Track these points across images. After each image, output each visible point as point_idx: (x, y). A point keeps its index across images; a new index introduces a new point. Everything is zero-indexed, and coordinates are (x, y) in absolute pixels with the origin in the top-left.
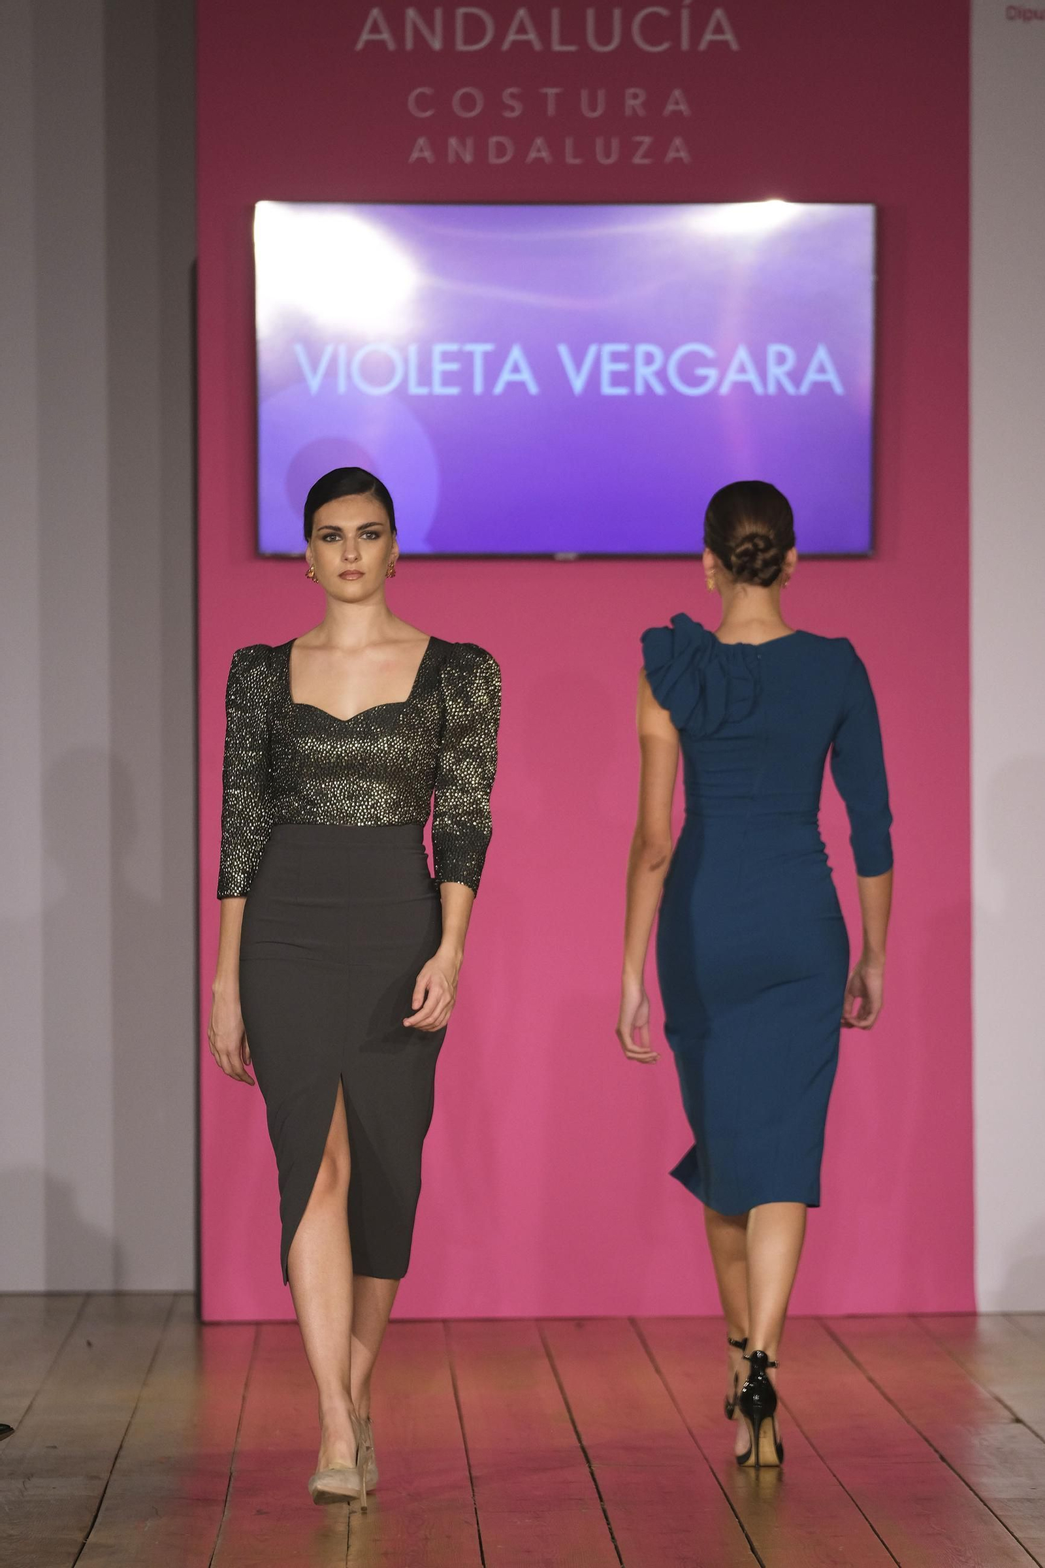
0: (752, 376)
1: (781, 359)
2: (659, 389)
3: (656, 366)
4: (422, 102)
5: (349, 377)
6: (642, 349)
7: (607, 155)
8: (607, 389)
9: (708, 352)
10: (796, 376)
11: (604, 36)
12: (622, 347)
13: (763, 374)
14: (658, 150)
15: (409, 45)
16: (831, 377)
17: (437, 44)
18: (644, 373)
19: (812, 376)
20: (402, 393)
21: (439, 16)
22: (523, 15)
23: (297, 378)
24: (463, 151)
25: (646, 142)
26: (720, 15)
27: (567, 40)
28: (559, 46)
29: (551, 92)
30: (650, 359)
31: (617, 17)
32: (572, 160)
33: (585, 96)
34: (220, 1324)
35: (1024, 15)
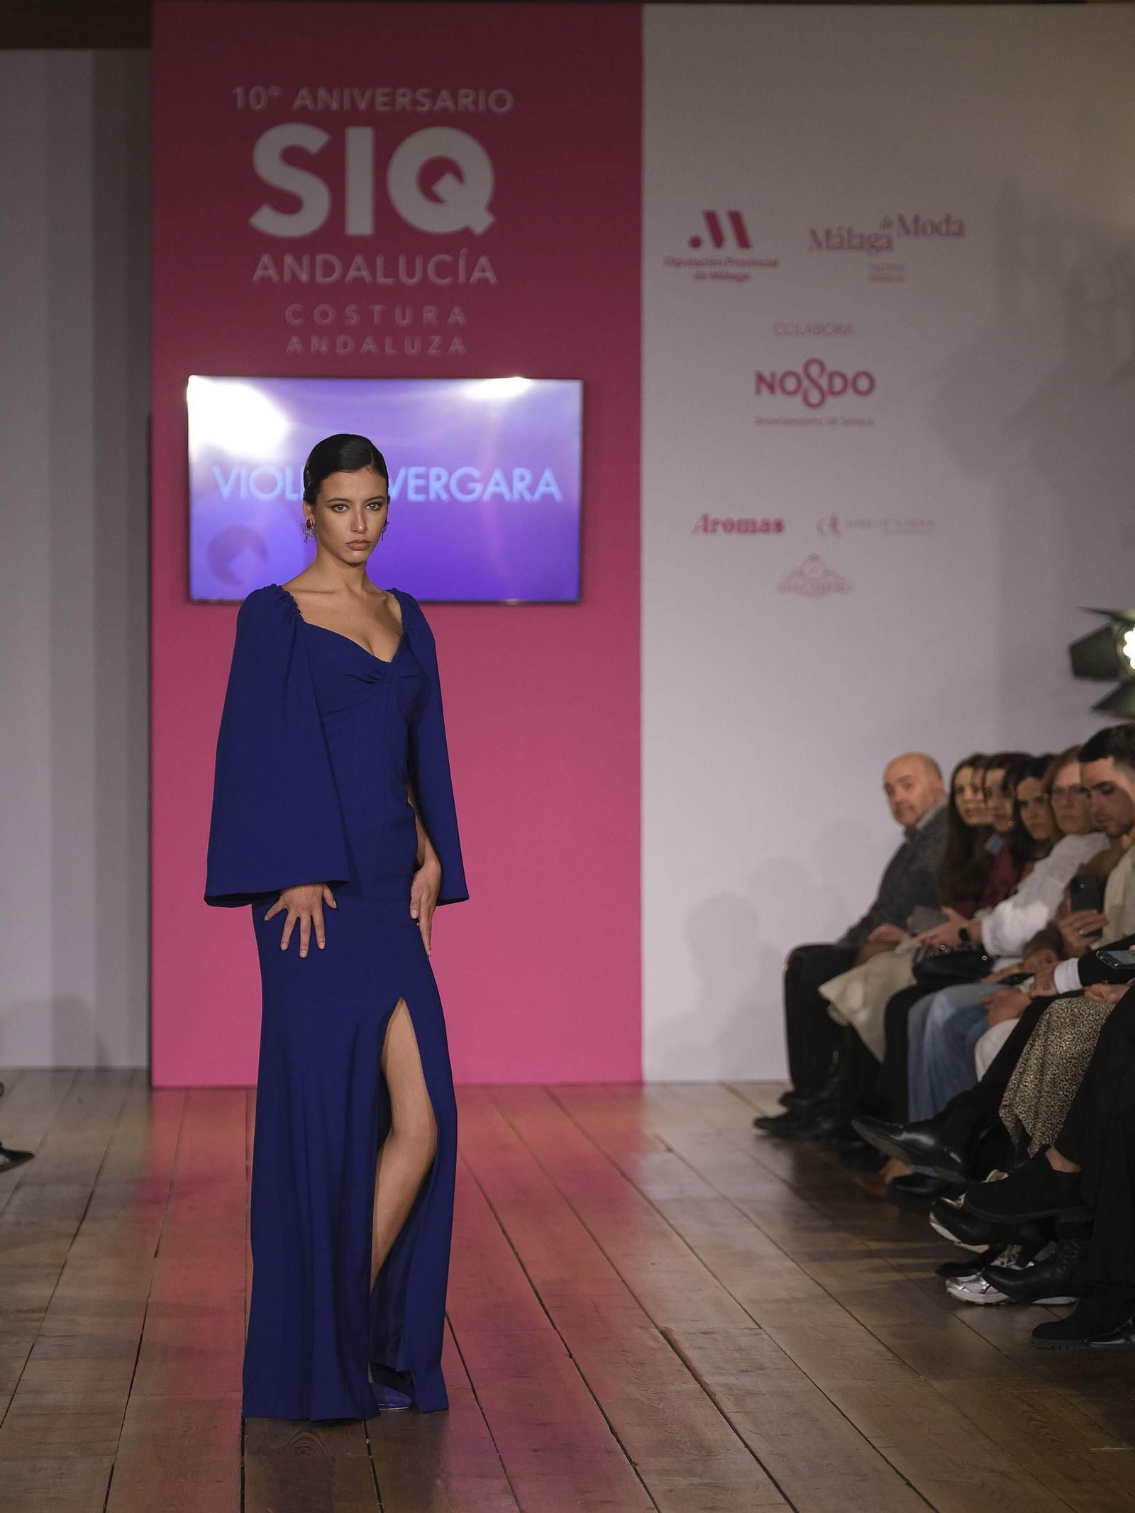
0: (503, 489)
1: (522, 478)
2: (444, 496)
3: (443, 481)
4: (296, 315)
5: (248, 487)
6: (434, 471)
7: (412, 348)
8: (412, 496)
9: (476, 473)
10: (532, 489)
11: (411, 274)
12: (421, 470)
13: (511, 487)
14: (445, 345)
15: (287, 277)
16: (554, 489)
17: (304, 277)
18: (436, 487)
19: (541, 489)
20: (282, 497)
21: (306, 260)
22: (359, 260)
23: (216, 488)
24: (319, 345)
25: (437, 340)
26: (483, 261)
27: (386, 276)
28: (381, 280)
29: (377, 309)
30: (439, 478)
31: (419, 262)
32: (390, 351)
33: (398, 311)
34: (162, 1089)
35: (675, 263)
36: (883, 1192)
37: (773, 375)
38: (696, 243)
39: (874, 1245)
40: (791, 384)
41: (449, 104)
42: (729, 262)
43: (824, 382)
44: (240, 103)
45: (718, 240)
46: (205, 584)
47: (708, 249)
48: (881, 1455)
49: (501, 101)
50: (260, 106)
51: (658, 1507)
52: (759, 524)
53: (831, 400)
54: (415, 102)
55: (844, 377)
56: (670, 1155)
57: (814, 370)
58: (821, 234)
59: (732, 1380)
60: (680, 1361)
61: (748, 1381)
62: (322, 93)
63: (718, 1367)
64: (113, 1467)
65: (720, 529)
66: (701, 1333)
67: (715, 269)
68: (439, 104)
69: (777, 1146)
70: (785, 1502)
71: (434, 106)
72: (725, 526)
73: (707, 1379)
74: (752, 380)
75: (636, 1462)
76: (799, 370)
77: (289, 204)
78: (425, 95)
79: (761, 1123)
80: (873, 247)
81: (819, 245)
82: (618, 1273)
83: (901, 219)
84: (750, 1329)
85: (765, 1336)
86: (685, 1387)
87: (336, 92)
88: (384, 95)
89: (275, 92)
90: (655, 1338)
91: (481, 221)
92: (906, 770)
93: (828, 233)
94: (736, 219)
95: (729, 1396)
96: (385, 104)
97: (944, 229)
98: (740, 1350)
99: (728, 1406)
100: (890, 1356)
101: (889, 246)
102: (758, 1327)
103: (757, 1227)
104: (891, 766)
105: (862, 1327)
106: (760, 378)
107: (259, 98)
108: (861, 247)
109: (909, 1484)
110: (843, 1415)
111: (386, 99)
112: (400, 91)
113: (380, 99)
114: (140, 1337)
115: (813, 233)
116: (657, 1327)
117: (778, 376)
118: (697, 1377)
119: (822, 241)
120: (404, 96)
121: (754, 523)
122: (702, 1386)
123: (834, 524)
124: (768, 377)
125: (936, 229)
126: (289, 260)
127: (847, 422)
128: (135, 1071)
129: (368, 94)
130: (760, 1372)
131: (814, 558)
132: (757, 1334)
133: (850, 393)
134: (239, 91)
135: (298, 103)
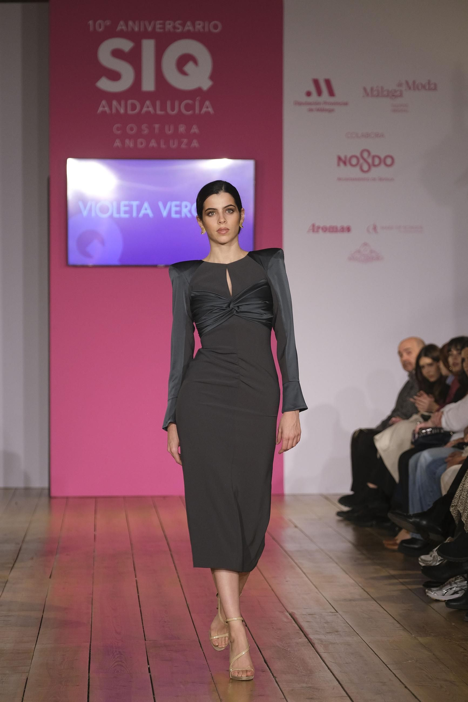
2: (189, 216)
3: (189, 208)
4: (118, 129)
5: (96, 211)
6: (184, 203)
7: (174, 145)
8: (174, 215)
11: (173, 109)
12: (178, 203)
14: (189, 143)
15: (114, 111)
17: (122, 111)
18: (185, 210)
20: (111, 216)
21: (123, 103)
22: (148, 103)
23: (80, 212)
24: (130, 144)
25: (185, 141)
26: (207, 103)
27: (161, 110)
28: (159, 112)
29: (157, 126)
30: (186, 207)
31: (177, 103)
32: (163, 146)
33: (167, 127)
34: (55, 498)
35: (298, 104)
36: (396, 547)
37: (346, 157)
38: (309, 94)
39: (393, 572)
40: (354, 161)
41: (191, 28)
42: (325, 103)
43: (370, 160)
44: (91, 29)
45: (319, 92)
46: (74, 257)
47: (314, 97)
48: (393, 673)
49: (216, 27)
50: (101, 30)
51: (286, 698)
52: (339, 228)
53: (373, 169)
54: (175, 27)
55: (379, 158)
56: (296, 530)
57: (365, 155)
58: (369, 90)
59: (323, 637)
60: (298, 628)
61: (330, 638)
62: (130, 23)
63: (316, 631)
64: (27, 678)
65: (320, 231)
66: (309, 615)
67: (318, 107)
68: (186, 28)
69: (347, 525)
70: (346, 695)
71: (184, 28)
72: (322, 229)
73: (311, 636)
74: (336, 160)
75: (276, 677)
76: (358, 154)
77: (115, 76)
78: (179, 24)
79: (340, 514)
80: (393, 96)
81: (368, 95)
82: (270, 586)
83: (407, 83)
84: (332, 612)
85: (340, 616)
86: (300, 640)
87: (137, 23)
88: (160, 24)
89: (108, 23)
90: (287, 617)
91: (206, 84)
92: (408, 345)
93: (372, 89)
94: (328, 82)
95: (321, 645)
96: (160, 28)
97: (427, 87)
98: (327, 622)
99: (321, 649)
100: (398, 625)
101: (401, 95)
102: (335, 612)
103: (337, 563)
104: (402, 343)
105: (386, 612)
106: (339, 158)
107: (101, 25)
108: (387, 96)
109: (406, 687)
110: (375, 654)
111: (161, 26)
112: (168, 22)
113: (158, 26)
114: (42, 616)
115: (365, 89)
116: (288, 612)
117: (348, 157)
118: (306, 636)
119: (369, 93)
120: (170, 24)
121: (336, 228)
122: (308, 640)
123: (375, 228)
124: (343, 157)
125: (424, 87)
126: (115, 103)
127: (381, 179)
128: (42, 489)
129: (152, 23)
130: (336, 633)
131: (365, 244)
132: (335, 615)
133: (383, 166)
134: (91, 22)
135: (119, 28)
